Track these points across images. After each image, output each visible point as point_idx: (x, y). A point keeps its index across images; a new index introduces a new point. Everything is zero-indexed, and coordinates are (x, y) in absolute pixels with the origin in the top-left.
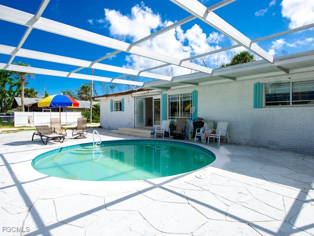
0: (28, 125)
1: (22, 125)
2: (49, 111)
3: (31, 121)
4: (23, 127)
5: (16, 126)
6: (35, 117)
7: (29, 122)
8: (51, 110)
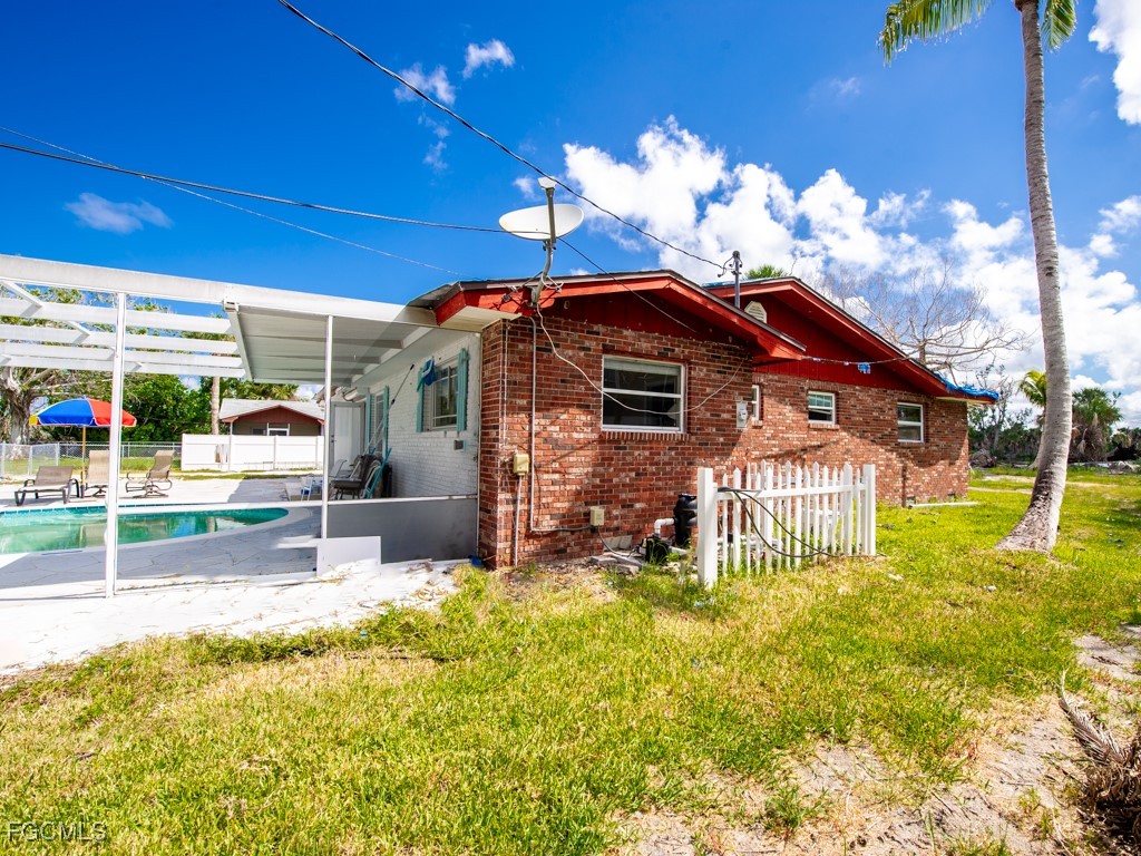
0: (215, 467)
1: (200, 468)
2: (284, 433)
3: (223, 458)
4: (203, 471)
5: (184, 467)
6: (233, 447)
7: (218, 460)
8: (288, 430)
